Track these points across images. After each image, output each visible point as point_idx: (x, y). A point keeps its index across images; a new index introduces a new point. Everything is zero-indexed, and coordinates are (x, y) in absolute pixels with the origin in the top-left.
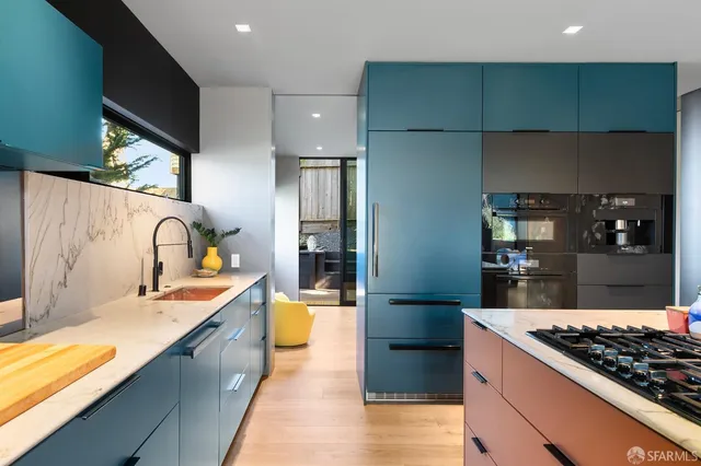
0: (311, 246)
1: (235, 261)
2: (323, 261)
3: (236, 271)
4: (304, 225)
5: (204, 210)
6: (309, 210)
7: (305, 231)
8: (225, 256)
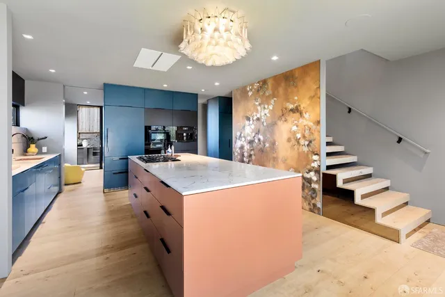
0: (85, 144)
1: (44, 149)
2: (92, 151)
3: (45, 153)
4: (81, 135)
5: (27, 129)
6: (84, 127)
7: (81, 137)
8: (39, 148)
